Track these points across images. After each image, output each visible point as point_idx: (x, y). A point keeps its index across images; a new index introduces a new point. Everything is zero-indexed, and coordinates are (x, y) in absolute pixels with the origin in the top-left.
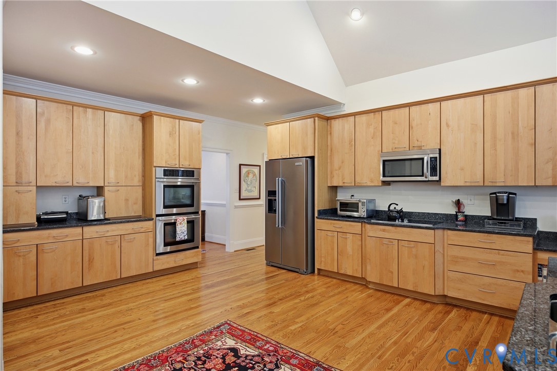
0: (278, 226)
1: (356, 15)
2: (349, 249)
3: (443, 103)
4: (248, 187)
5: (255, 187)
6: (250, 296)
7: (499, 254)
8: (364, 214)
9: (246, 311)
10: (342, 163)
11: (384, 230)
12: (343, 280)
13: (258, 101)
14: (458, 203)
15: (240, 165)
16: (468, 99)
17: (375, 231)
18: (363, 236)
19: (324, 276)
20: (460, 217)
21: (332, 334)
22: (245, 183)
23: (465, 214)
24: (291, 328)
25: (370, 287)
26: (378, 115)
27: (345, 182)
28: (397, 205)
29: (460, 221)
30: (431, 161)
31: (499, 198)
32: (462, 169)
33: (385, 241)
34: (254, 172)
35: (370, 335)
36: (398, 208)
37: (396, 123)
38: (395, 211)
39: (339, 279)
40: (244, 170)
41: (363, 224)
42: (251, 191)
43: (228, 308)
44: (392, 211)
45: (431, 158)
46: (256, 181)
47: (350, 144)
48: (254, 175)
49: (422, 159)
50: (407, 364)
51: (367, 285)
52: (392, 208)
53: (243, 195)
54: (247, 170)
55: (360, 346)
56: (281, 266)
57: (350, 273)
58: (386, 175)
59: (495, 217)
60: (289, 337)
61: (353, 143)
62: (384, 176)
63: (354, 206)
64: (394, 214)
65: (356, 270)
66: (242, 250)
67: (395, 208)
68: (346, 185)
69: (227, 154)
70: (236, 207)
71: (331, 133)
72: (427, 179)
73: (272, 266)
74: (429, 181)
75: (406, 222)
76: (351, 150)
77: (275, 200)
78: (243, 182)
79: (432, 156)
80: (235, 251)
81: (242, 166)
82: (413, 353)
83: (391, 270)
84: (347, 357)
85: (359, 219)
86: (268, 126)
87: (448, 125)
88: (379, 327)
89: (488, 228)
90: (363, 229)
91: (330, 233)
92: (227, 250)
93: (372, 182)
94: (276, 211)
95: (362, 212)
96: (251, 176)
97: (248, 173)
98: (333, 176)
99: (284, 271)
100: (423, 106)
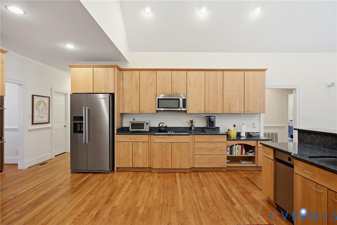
0: (85, 142)
1: (148, 10)
2: (140, 151)
3: (188, 72)
4: (40, 113)
5: (45, 114)
6: (84, 201)
7: (215, 144)
8: (148, 130)
9: (94, 213)
10: (131, 99)
11: (163, 138)
12: (135, 171)
13: (70, 46)
14: (192, 122)
15: (33, 96)
16: (199, 72)
17: (158, 139)
18: (149, 143)
19: (121, 171)
20: (193, 128)
21: (166, 206)
22: (37, 111)
23: (194, 126)
24: (139, 212)
25: (153, 171)
26: (154, 72)
27: (133, 110)
28: (164, 123)
29: (193, 130)
30: (183, 100)
31: (211, 118)
32: (196, 105)
33: (164, 144)
34: (45, 102)
35: (184, 199)
36: (164, 125)
37: (164, 79)
38: (163, 127)
39: (132, 171)
40: (36, 99)
41: (150, 136)
42: (42, 117)
43: (76, 216)
44: (161, 127)
45: (183, 99)
46: (46, 109)
47: (136, 87)
48: (45, 104)
49: (179, 99)
50: (214, 208)
51: (151, 171)
52: (160, 125)
53: (36, 120)
54: (39, 100)
55: (186, 207)
56: (87, 171)
57: (141, 166)
58: (159, 107)
59: (208, 127)
60: (146, 219)
61: (138, 86)
62: (158, 108)
63: (141, 125)
64: (163, 129)
65: (145, 163)
66: (37, 165)
67: (162, 125)
68: (134, 112)
69: (20, 85)
70: (29, 130)
71: (123, 79)
72: (181, 110)
73: (78, 173)
74: (182, 111)
75: (173, 133)
76: (137, 91)
77: (83, 123)
78: (36, 110)
79: (184, 98)
80: (29, 168)
81: (35, 97)
82: (209, 201)
83: (167, 159)
84: (188, 217)
85: (144, 133)
86: (72, 67)
87: (190, 83)
88: (183, 193)
89: (208, 132)
90: (149, 138)
91: (126, 143)
92: (20, 167)
93: (150, 111)
94: (83, 132)
95: (146, 129)
96: (42, 105)
97: (40, 102)
98: (125, 107)
99: (91, 174)
100: (179, 72)
